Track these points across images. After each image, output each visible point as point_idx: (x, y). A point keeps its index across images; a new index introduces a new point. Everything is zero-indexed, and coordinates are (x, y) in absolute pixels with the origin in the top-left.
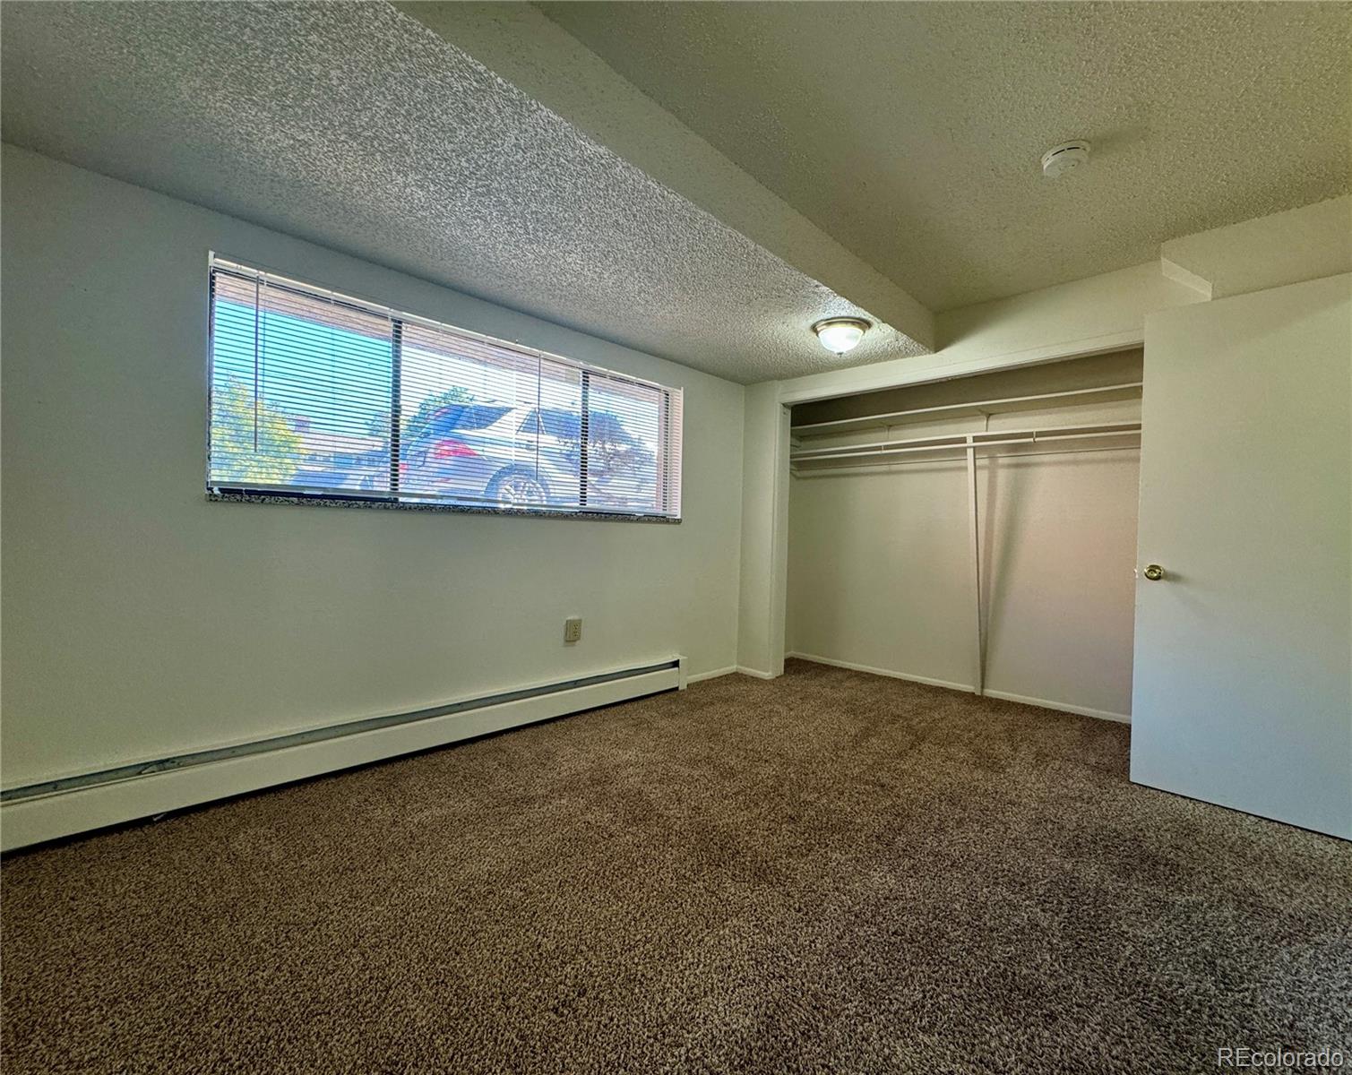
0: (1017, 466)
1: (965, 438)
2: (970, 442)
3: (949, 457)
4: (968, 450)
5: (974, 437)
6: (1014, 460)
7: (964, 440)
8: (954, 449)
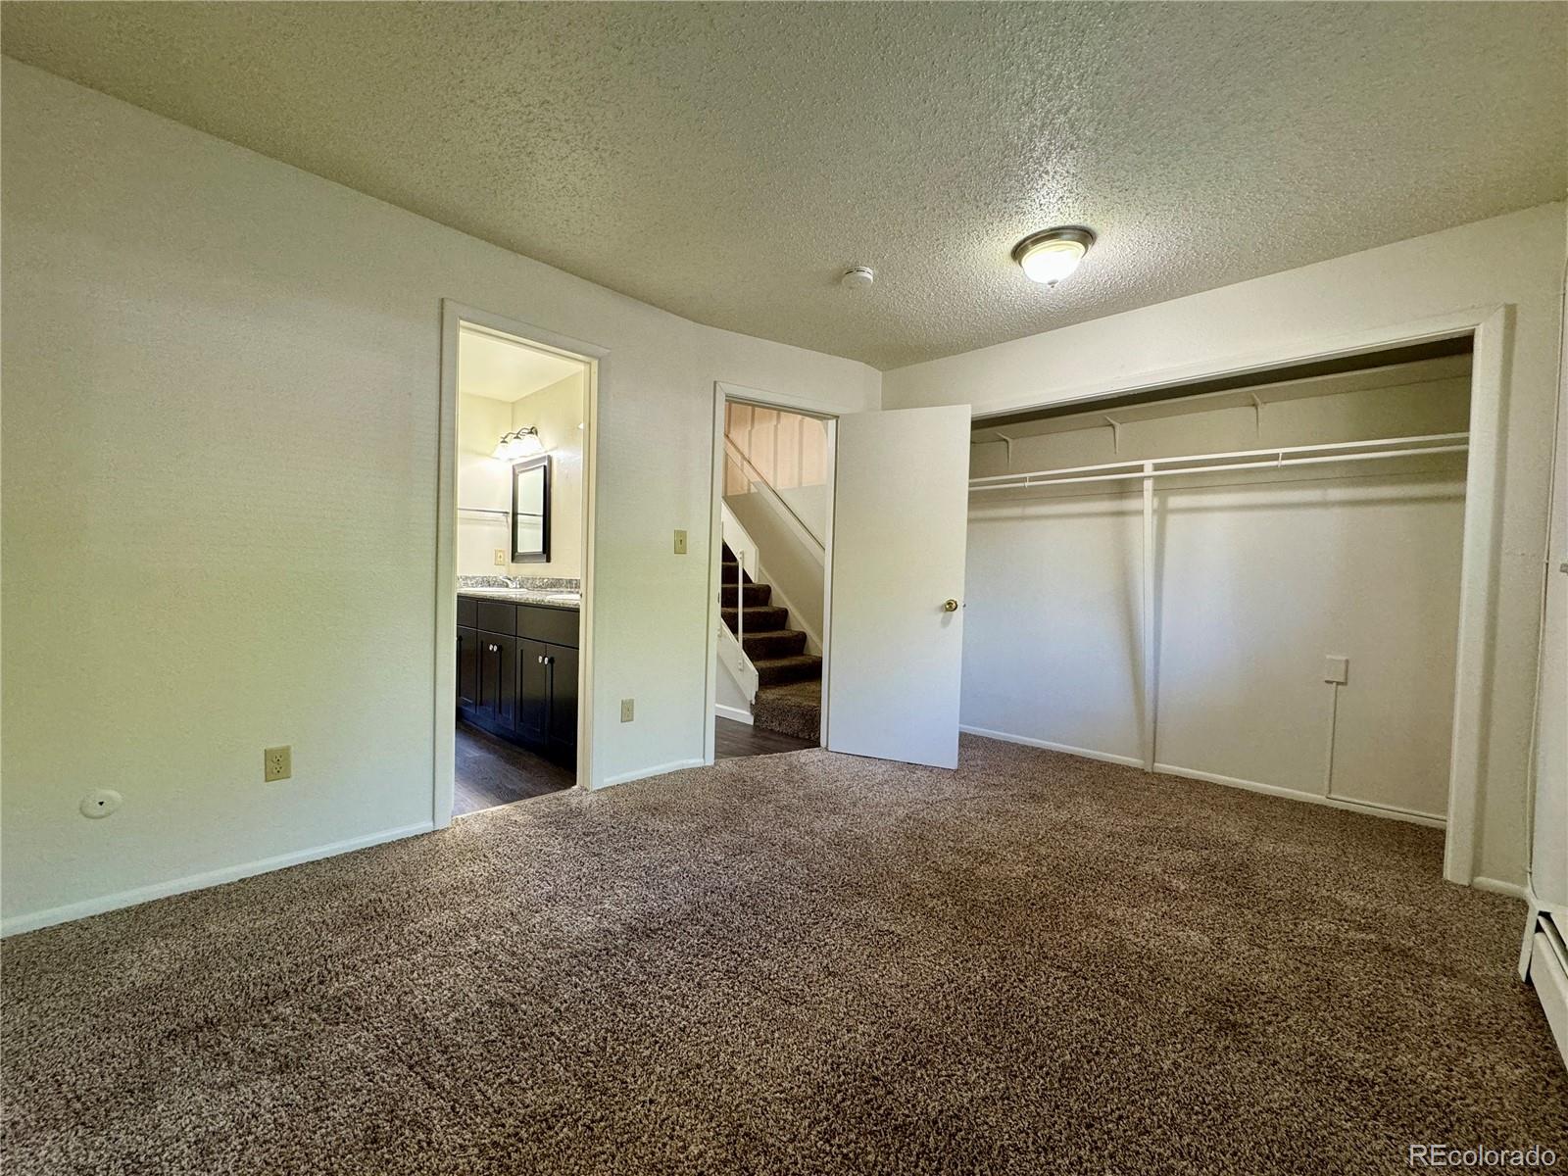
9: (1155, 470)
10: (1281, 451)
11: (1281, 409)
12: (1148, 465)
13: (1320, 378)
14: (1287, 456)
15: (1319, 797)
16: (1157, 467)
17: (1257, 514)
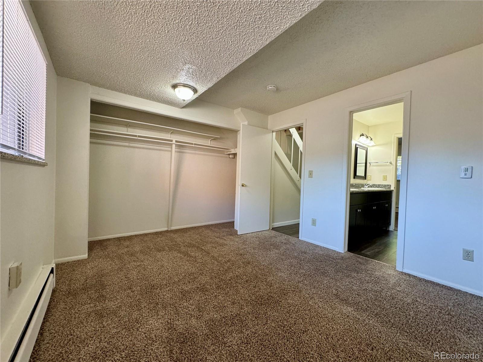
0: (180, 152)
1: (173, 140)
2: (174, 142)
3: (156, 145)
4: (173, 145)
5: (176, 141)
6: (179, 150)
7: (172, 141)
8: (168, 143)
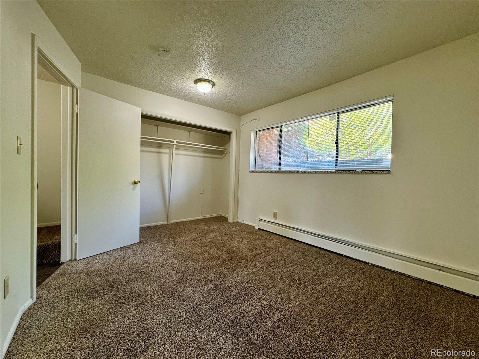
9: (176, 143)
10: (201, 144)
11: (194, 134)
12: (175, 141)
13: (206, 131)
14: (202, 146)
15: (199, 217)
16: (177, 142)
17: (188, 157)
